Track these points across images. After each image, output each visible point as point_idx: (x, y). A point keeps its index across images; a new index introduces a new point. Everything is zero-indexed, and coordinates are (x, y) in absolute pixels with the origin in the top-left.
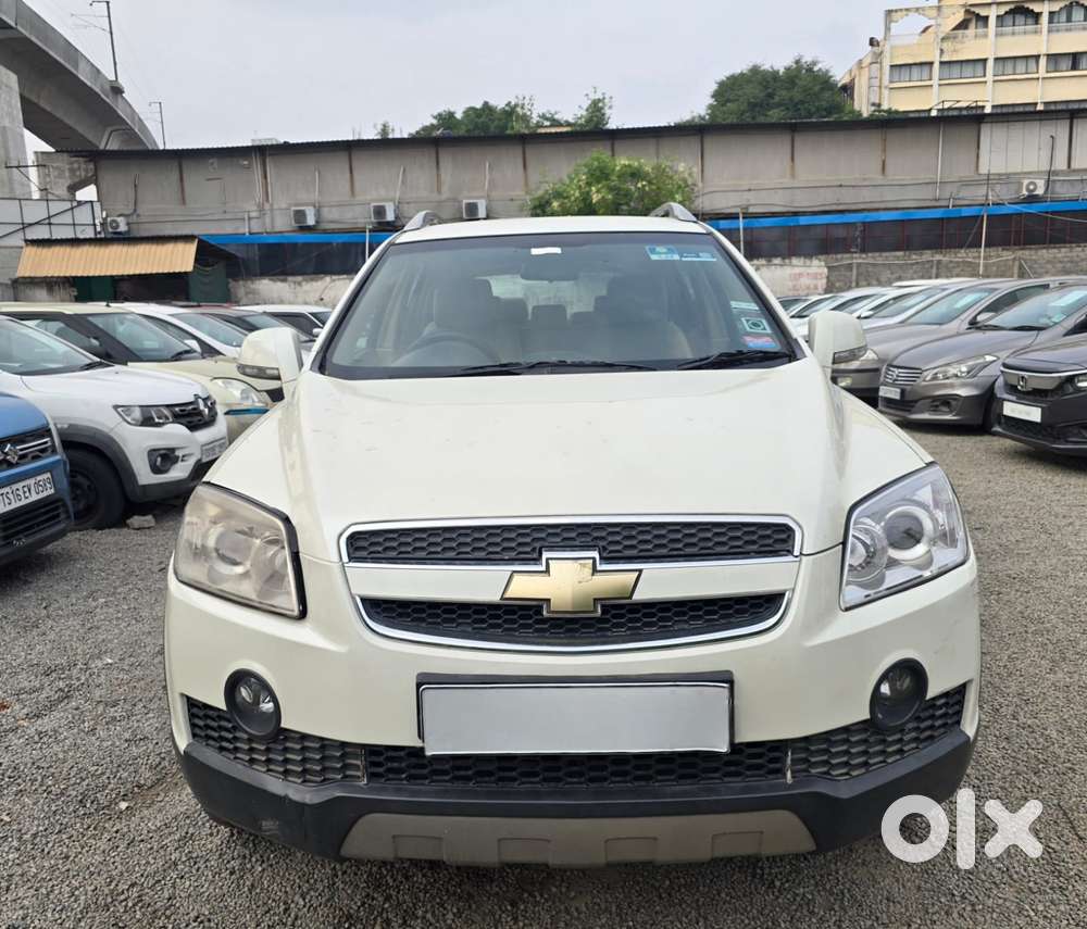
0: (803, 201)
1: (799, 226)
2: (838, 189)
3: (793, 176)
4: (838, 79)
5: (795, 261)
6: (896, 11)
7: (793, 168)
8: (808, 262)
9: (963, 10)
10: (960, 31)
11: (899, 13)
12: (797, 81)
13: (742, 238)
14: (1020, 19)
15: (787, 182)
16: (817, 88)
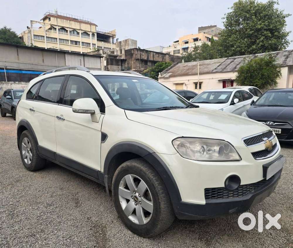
0: (22, 67)
1: (22, 73)
2: (32, 65)
3: (18, 59)
4: (18, 35)
5: (22, 83)
6: (33, 21)
7: (18, 57)
8: (26, 84)
9: (50, 25)
10: (49, 30)
11: (34, 22)
12: (6, 33)
13: (6, 75)
14: (63, 31)
15: (17, 61)
16: (13, 36)
